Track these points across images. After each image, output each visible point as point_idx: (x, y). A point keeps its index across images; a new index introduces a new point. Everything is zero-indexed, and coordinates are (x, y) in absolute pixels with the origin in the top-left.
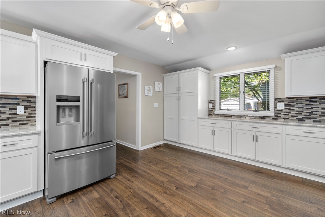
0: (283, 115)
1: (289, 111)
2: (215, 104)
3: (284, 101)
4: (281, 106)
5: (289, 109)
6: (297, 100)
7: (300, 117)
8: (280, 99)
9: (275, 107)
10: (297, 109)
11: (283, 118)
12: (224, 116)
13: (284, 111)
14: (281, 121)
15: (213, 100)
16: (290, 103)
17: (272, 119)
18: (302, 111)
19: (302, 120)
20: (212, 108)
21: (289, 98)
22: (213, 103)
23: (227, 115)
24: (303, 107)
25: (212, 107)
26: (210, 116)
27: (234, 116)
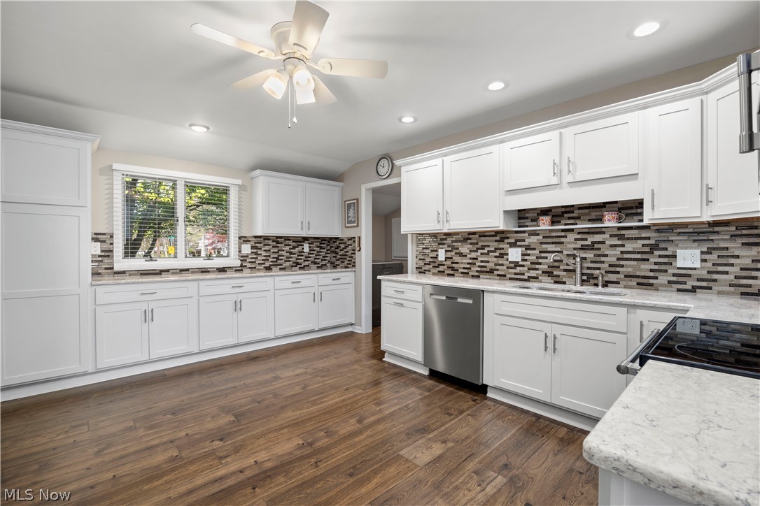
0: (250, 262)
1: (255, 256)
2: (112, 244)
3: (250, 241)
4: (247, 249)
5: (256, 253)
6: (265, 239)
7: (267, 264)
8: (246, 237)
9: (240, 251)
10: (264, 254)
11: (250, 268)
12: (141, 274)
13: (250, 256)
14: (246, 273)
15: (104, 234)
16: (257, 245)
17: (236, 270)
18: (269, 256)
19: (268, 269)
20: (100, 256)
21: (256, 237)
22: (104, 242)
23: (150, 272)
24: (270, 251)
25: (102, 251)
26: (96, 277)
27: (168, 271)
